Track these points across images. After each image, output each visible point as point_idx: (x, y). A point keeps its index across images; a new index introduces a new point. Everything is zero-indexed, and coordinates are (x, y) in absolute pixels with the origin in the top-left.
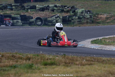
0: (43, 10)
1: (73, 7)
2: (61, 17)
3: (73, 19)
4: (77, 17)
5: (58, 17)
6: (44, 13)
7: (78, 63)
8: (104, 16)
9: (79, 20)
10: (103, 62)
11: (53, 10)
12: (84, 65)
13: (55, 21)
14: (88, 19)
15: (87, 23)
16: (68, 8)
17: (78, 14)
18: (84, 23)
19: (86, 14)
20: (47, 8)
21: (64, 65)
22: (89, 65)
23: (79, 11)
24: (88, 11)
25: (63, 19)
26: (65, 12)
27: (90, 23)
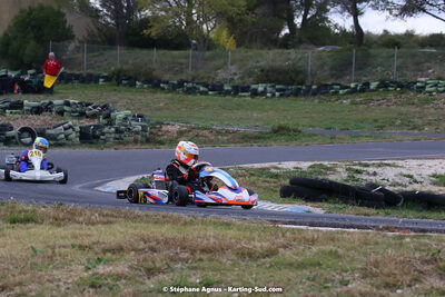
0: (38, 111)
1: (105, 107)
2: (77, 129)
3: (103, 134)
4: (113, 129)
5: (70, 127)
6: (41, 117)
7: (81, 219)
8: (174, 128)
9: (117, 136)
10: (136, 218)
11: (61, 113)
12: (93, 224)
13: (63, 136)
14: (137, 133)
15: (136, 141)
16: (94, 107)
17: (117, 122)
18: (128, 143)
19: (133, 123)
20: (48, 108)
21: (52, 223)
22: (105, 223)
23: (119, 115)
24: (139, 116)
25: (80, 132)
26: (87, 117)
27: (142, 143)
